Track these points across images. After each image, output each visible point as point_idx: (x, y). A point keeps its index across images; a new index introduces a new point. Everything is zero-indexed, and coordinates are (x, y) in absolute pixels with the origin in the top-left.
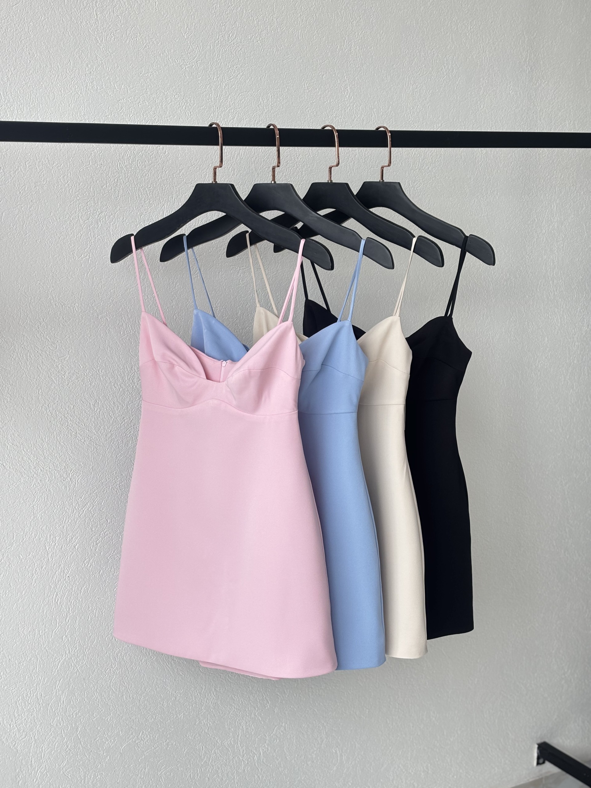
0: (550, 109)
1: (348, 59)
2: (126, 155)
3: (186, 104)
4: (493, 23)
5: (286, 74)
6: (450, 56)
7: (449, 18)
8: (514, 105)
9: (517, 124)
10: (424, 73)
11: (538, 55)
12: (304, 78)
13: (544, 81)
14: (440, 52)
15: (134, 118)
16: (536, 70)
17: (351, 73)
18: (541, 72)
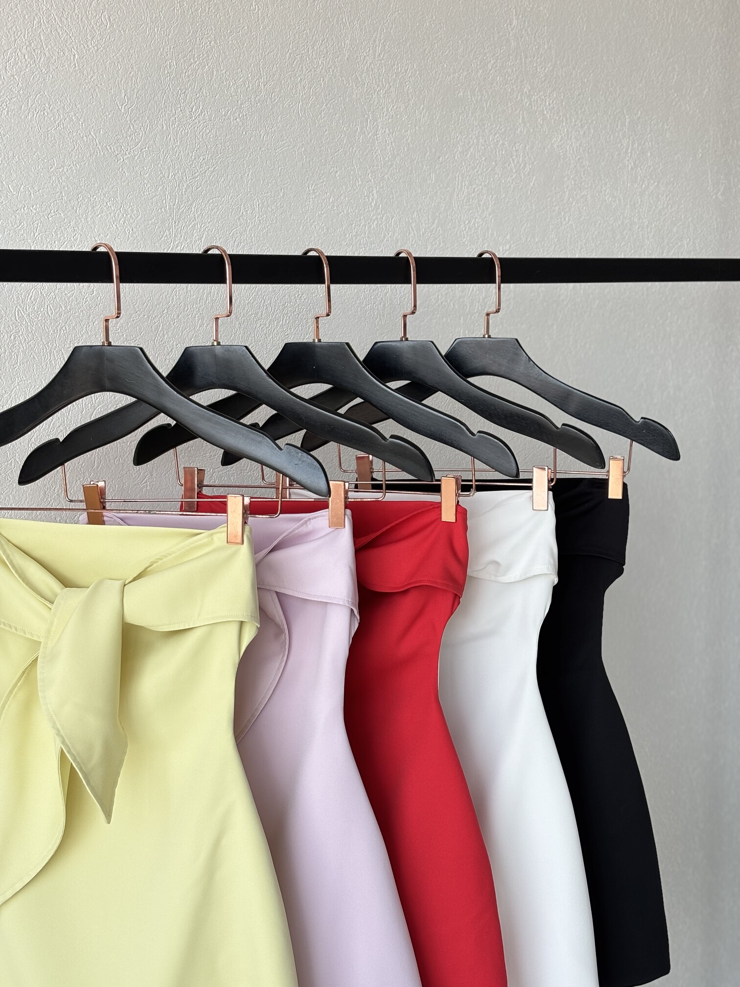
0: (662, 223)
1: (373, 148)
2: (30, 297)
3: (125, 215)
4: (581, 96)
5: (281, 170)
6: (519, 145)
7: (519, 88)
8: (611, 217)
9: (616, 244)
10: (485, 170)
11: (644, 144)
12: (307, 177)
13: (652, 182)
14: (506, 139)
15: (42, 239)
16: (641, 166)
17: (377, 170)
18: (648, 168)
